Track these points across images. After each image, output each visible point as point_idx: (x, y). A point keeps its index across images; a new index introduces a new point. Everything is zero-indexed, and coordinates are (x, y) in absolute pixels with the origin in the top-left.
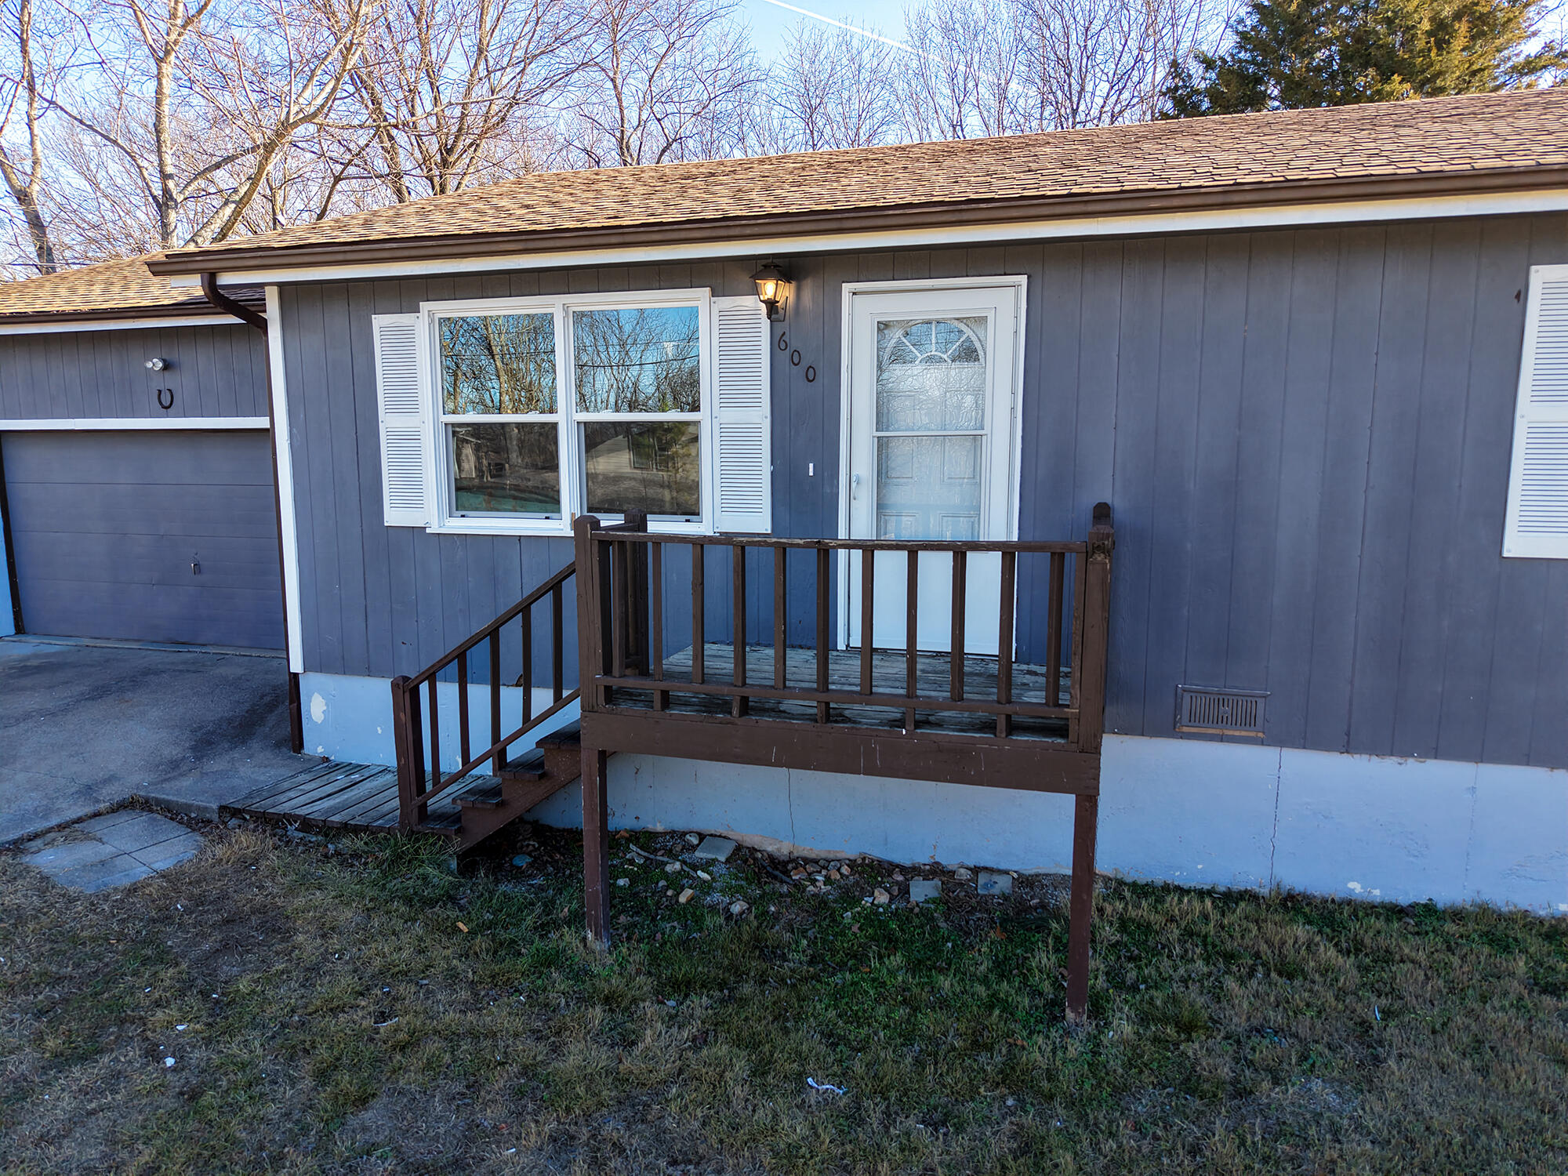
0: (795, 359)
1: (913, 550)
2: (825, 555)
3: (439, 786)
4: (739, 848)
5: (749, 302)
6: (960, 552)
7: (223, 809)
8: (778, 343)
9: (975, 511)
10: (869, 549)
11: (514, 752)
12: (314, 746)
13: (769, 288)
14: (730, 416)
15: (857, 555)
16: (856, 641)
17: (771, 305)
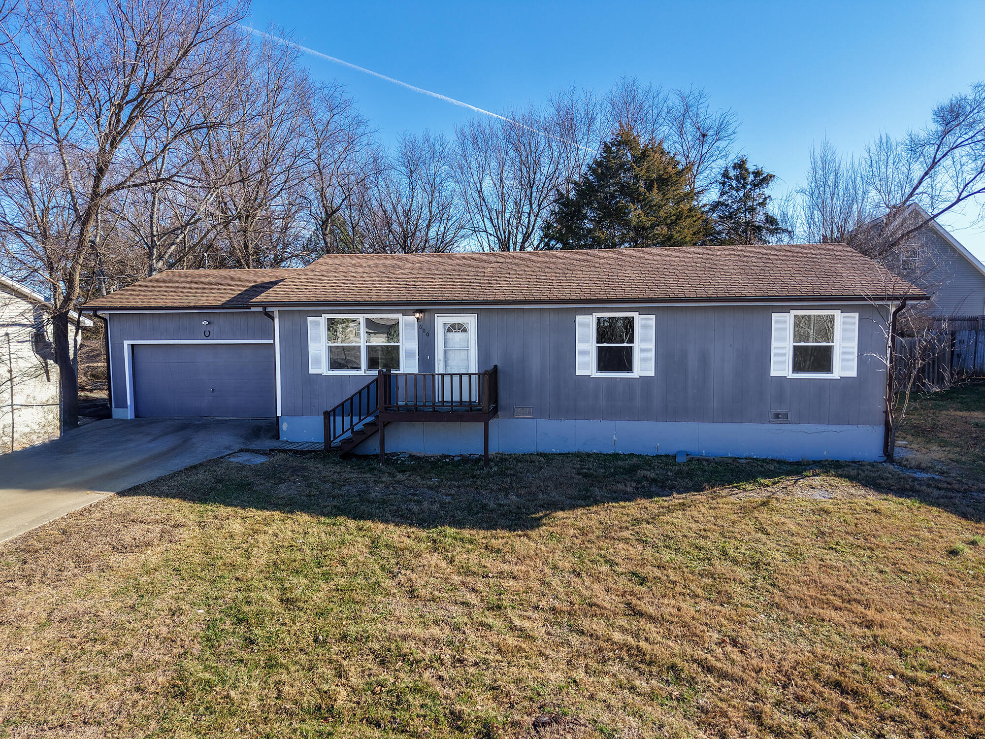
0: (424, 330)
1: (452, 375)
2: (434, 376)
3: (335, 438)
4: (410, 455)
5: (412, 317)
6: (461, 375)
7: (270, 450)
8: (419, 327)
9: (467, 367)
10: (443, 375)
11: (356, 429)
12: (283, 438)
13: (417, 315)
14: (407, 344)
15: (440, 376)
16: (440, 400)
17: (418, 319)
